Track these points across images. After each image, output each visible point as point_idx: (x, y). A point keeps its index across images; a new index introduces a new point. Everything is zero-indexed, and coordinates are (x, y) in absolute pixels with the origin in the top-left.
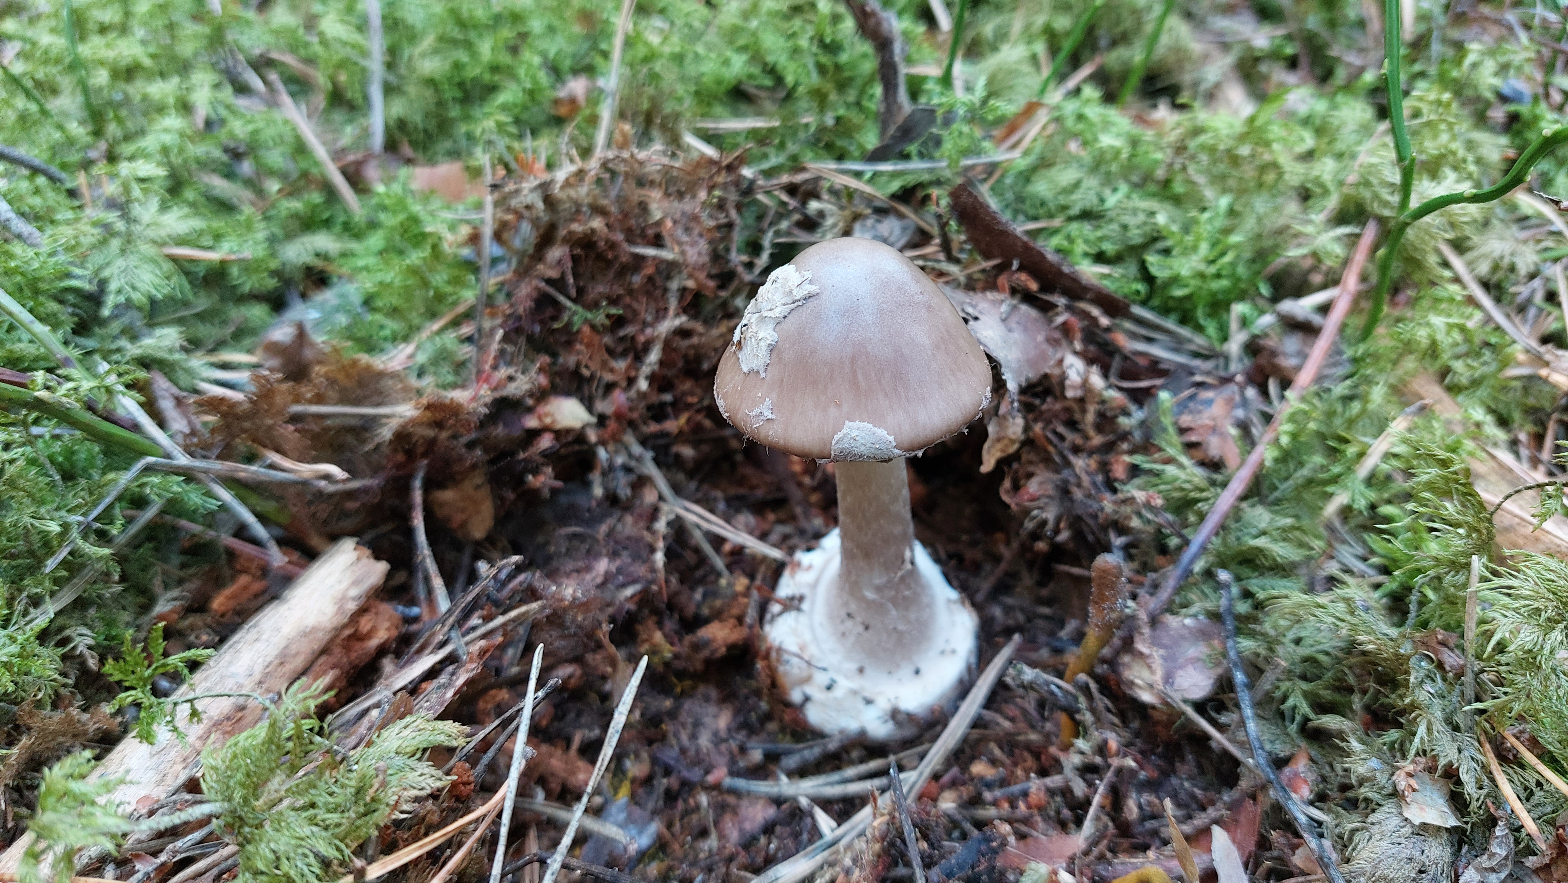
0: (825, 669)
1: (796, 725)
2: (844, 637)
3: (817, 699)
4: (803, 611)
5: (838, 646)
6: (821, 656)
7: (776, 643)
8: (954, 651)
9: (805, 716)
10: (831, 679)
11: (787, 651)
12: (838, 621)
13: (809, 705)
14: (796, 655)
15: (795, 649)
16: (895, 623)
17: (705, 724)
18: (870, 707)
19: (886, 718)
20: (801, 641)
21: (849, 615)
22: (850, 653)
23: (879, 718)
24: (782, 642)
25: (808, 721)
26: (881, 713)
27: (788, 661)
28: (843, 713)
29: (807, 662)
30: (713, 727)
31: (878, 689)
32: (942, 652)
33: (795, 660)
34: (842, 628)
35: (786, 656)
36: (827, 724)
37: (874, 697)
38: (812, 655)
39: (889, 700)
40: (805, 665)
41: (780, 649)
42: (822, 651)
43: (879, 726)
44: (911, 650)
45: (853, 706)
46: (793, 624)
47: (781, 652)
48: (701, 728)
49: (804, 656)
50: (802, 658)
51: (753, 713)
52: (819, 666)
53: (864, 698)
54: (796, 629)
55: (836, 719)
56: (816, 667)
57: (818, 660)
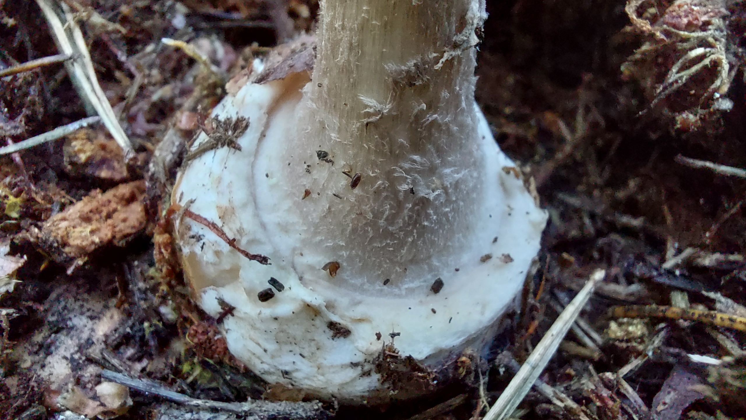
0: (263, 260)
1: (206, 355)
2: (307, 202)
3: (242, 315)
4: (239, 149)
5: (294, 218)
6: (260, 235)
7: (183, 204)
8: (508, 259)
9: (223, 341)
10: (273, 281)
11: (197, 218)
12: (301, 169)
13: (229, 323)
14: (213, 226)
15: (212, 216)
16: (414, 182)
17: (72, 328)
18: (341, 342)
19: (367, 367)
20: (224, 203)
21: (322, 156)
22: (316, 233)
23: (354, 365)
24: (192, 202)
25: (226, 349)
26: (359, 358)
27: (198, 238)
28: (290, 348)
29: (232, 243)
30: (85, 336)
31: (359, 312)
32: (487, 258)
33: (210, 236)
34: (306, 182)
35: (197, 228)
36: (257, 362)
37: (350, 326)
38: (240, 231)
39: (379, 336)
40: (226, 248)
41: (188, 213)
42: (263, 226)
43: (353, 380)
44: (433, 243)
45: (309, 336)
46: (217, 170)
47: (188, 220)
48: (62, 337)
49: (226, 230)
50: (221, 233)
51: (146, 324)
52: (252, 252)
53: (332, 325)
54: (220, 180)
55: (273, 357)
56: (247, 255)
57: (253, 242)
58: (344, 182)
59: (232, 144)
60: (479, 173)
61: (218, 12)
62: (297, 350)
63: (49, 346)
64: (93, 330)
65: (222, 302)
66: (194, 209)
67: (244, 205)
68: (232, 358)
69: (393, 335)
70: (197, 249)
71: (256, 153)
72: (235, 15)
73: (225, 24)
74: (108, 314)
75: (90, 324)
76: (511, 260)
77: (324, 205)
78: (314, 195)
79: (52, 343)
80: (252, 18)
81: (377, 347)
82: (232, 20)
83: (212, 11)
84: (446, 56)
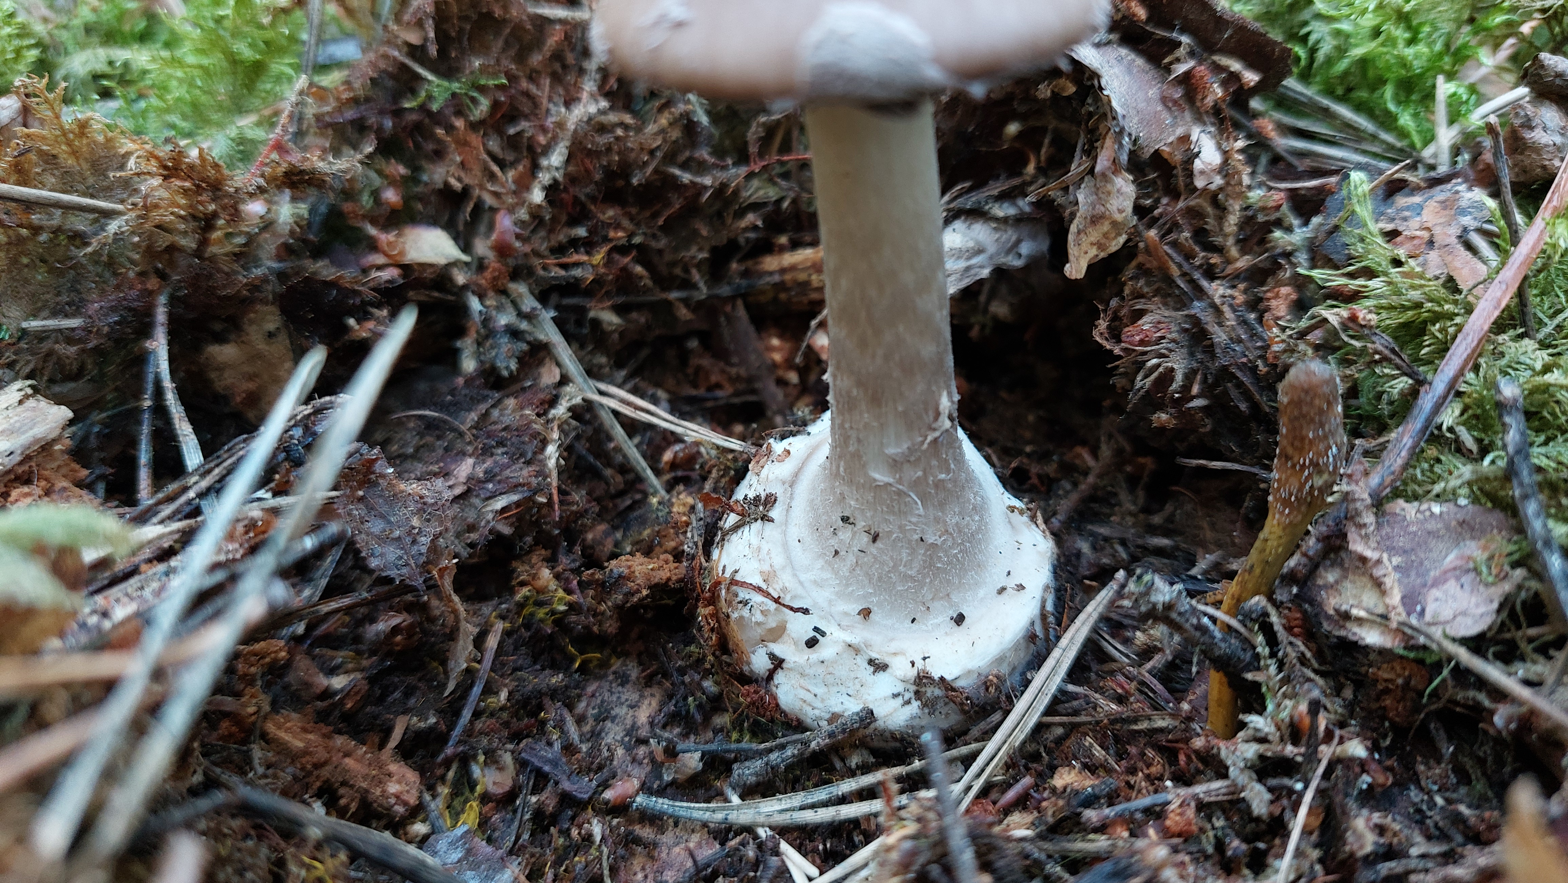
0: (806, 611)
1: (758, 714)
2: (837, 559)
3: (792, 665)
4: (772, 521)
5: (827, 575)
6: (800, 591)
7: (727, 575)
8: (1021, 587)
9: (774, 697)
10: (816, 629)
11: (743, 584)
12: (828, 532)
13: (780, 677)
14: (759, 589)
15: (757, 581)
16: (923, 531)
17: (615, 717)
18: (881, 675)
19: (907, 696)
20: (766, 568)
21: (845, 519)
22: (847, 585)
23: (895, 696)
24: (736, 572)
25: (777, 705)
26: (900, 688)
27: (745, 603)
28: (836, 689)
29: (777, 601)
30: (629, 722)
31: (893, 647)
32: (1002, 590)
33: (757, 598)
34: (834, 542)
35: (743, 594)
36: (808, 709)
37: (887, 660)
38: (784, 589)
39: (913, 664)
40: (772, 606)
41: (733, 582)
42: (801, 583)
43: (895, 710)
44: (948, 581)
45: (853, 675)
46: (755, 541)
47: (734, 588)
48: (608, 724)
49: (771, 591)
50: (767, 595)
51: (690, 699)
52: (796, 606)
53: (871, 662)
54: (759, 549)
55: (823, 700)
56: (792, 609)
57: (794, 597)
58: (866, 539)
59: (765, 518)
60: (981, 517)
61: (701, 392)
62: (843, 689)
63: (599, 734)
64: (634, 717)
65: (772, 656)
66: (738, 577)
67: (784, 568)
68: (783, 712)
69: (924, 659)
70: (745, 612)
71: (786, 523)
72: (720, 393)
73: (710, 404)
74: (646, 702)
75: (631, 712)
76: (1023, 588)
77: (851, 559)
78: (842, 553)
79: (602, 730)
80: (736, 394)
81: (912, 673)
82: (716, 399)
83: (693, 392)
84: (929, 439)
